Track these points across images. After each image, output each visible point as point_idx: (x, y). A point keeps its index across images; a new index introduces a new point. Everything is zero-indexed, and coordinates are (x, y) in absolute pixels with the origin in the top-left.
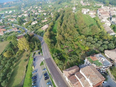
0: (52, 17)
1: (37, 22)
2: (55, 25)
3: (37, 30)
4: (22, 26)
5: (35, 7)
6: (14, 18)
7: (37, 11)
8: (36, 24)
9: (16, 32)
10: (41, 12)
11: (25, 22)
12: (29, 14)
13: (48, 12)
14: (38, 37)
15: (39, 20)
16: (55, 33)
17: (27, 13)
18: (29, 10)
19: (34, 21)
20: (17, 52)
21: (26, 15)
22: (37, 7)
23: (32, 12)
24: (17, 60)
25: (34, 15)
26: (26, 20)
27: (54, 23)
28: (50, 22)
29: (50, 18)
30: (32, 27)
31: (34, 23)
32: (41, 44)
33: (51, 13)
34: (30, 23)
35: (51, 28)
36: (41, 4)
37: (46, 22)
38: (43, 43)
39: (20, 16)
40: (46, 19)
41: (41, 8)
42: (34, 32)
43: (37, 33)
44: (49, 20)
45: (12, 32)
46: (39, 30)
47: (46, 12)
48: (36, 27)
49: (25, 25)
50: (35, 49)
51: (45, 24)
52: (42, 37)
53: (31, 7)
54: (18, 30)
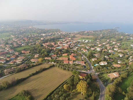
0: (130, 63)
1: (107, 63)
2: (129, 78)
3: (103, 73)
4: (90, 61)
5: (112, 42)
6: (87, 49)
7: (113, 48)
8: (104, 66)
9: (82, 66)
10: (117, 50)
11: (95, 57)
12: (103, 49)
13: (127, 54)
14: (100, 83)
15: (110, 61)
16: (123, 92)
17: (101, 47)
18: (104, 44)
19: (103, 60)
20: (74, 90)
21: (98, 49)
22: (115, 42)
23: (106, 48)
24: (71, 98)
25: (107, 52)
26: (96, 56)
27: (128, 75)
28: (123, 70)
29: (126, 64)
30: (99, 67)
31: (102, 64)
32: (99, 95)
33: (131, 57)
34: (98, 62)
35: (121, 81)
36: (121, 40)
37: (119, 68)
38: (102, 96)
39: (92, 49)
40: (120, 64)
41: (119, 45)
42: (98, 75)
43: (101, 77)
44: (123, 67)
45: (79, 65)
46: (104, 75)
47: (123, 53)
48: (103, 69)
49: (93, 61)
50: (90, 98)
51: (116, 70)
52: (104, 86)
53: (108, 41)
54: (85, 65)
